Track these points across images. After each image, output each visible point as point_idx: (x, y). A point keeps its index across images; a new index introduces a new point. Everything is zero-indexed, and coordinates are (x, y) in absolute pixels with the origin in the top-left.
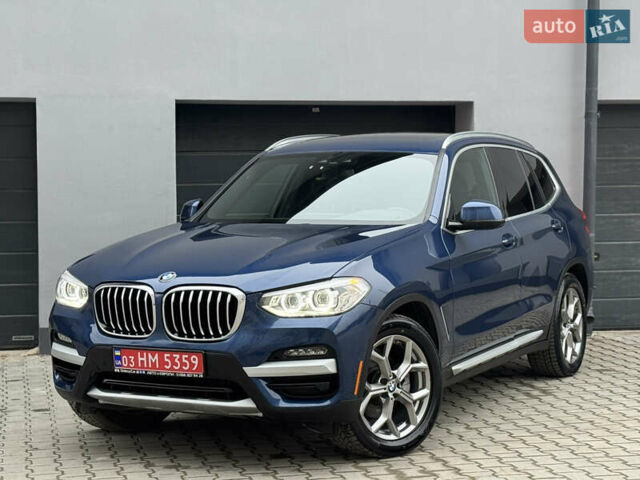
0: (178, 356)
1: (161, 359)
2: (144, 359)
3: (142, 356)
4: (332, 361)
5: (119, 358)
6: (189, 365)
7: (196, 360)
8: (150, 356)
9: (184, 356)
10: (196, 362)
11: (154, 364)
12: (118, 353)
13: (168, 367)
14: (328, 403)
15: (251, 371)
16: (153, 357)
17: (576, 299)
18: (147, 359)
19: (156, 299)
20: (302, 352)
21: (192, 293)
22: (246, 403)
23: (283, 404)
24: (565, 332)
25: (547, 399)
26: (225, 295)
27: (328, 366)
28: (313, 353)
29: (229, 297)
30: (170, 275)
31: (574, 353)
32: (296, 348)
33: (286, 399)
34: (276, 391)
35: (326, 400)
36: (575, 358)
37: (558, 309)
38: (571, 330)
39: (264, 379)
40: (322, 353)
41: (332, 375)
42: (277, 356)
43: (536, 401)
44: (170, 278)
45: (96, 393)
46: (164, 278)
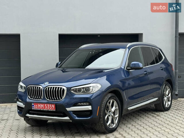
0: (49, 105)
1: (44, 106)
2: (40, 106)
3: (39, 105)
4: (90, 106)
5: (33, 105)
6: (52, 108)
7: (53, 106)
8: (41, 105)
9: (50, 105)
10: (53, 107)
11: (42, 107)
12: (33, 104)
13: (46, 108)
14: (89, 118)
15: (68, 109)
16: (42, 105)
17: (169, 89)
18: (41, 106)
19: (43, 89)
20: (82, 104)
21: (52, 88)
22: (67, 118)
23: (77, 118)
24: (165, 98)
25: (158, 117)
26: (61, 88)
27: (89, 108)
28: (85, 104)
29: (62, 89)
30: (47, 83)
31: (168, 105)
32: (81, 103)
33: (78, 117)
34: (75, 115)
35: (88, 117)
36: (168, 106)
37: (163, 92)
38: (167, 98)
39: (72, 111)
40: (88, 104)
41: (91, 110)
42: (75, 105)
43: (154, 118)
44: (47, 84)
45: (28, 115)
46: (45, 84)
